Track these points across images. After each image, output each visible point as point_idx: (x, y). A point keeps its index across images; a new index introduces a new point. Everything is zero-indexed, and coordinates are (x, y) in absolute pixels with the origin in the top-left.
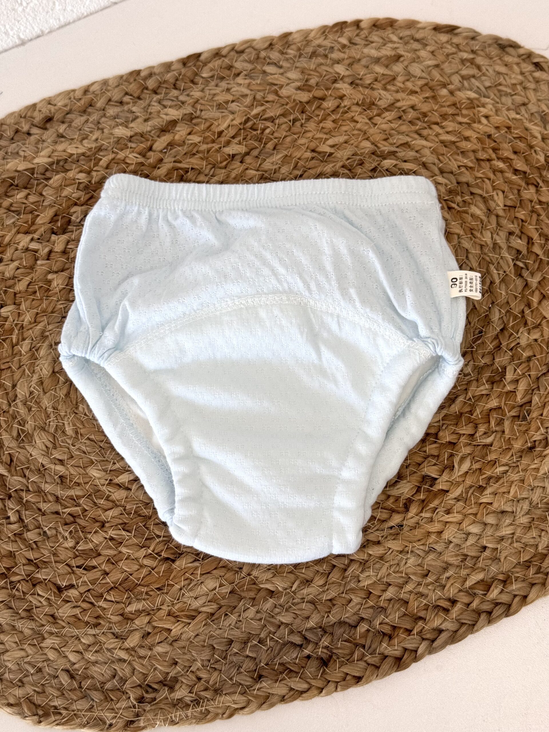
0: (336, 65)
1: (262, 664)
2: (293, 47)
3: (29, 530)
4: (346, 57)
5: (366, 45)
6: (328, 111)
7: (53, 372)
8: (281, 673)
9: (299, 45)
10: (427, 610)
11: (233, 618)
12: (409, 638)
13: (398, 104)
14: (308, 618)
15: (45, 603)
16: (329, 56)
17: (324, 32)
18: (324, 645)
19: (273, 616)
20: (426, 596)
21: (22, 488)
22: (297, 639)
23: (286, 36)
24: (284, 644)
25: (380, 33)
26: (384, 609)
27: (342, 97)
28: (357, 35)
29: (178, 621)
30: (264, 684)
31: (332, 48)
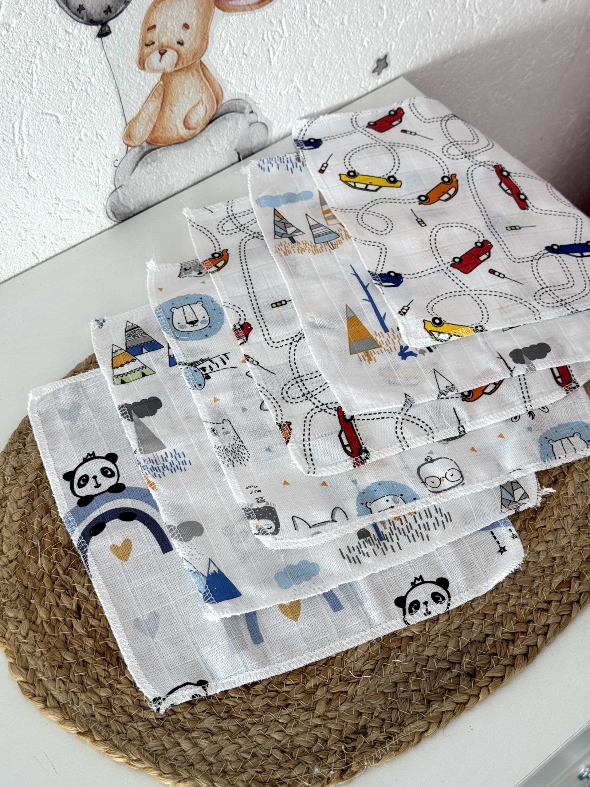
1: (427, 692)
8: (444, 694)
10: (532, 613)
11: (390, 666)
12: (527, 637)
14: (446, 646)
15: (239, 701)
18: (466, 662)
19: (419, 655)
22: (444, 665)
24: (437, 672)
26: (501, 623)
30: (435, 706)
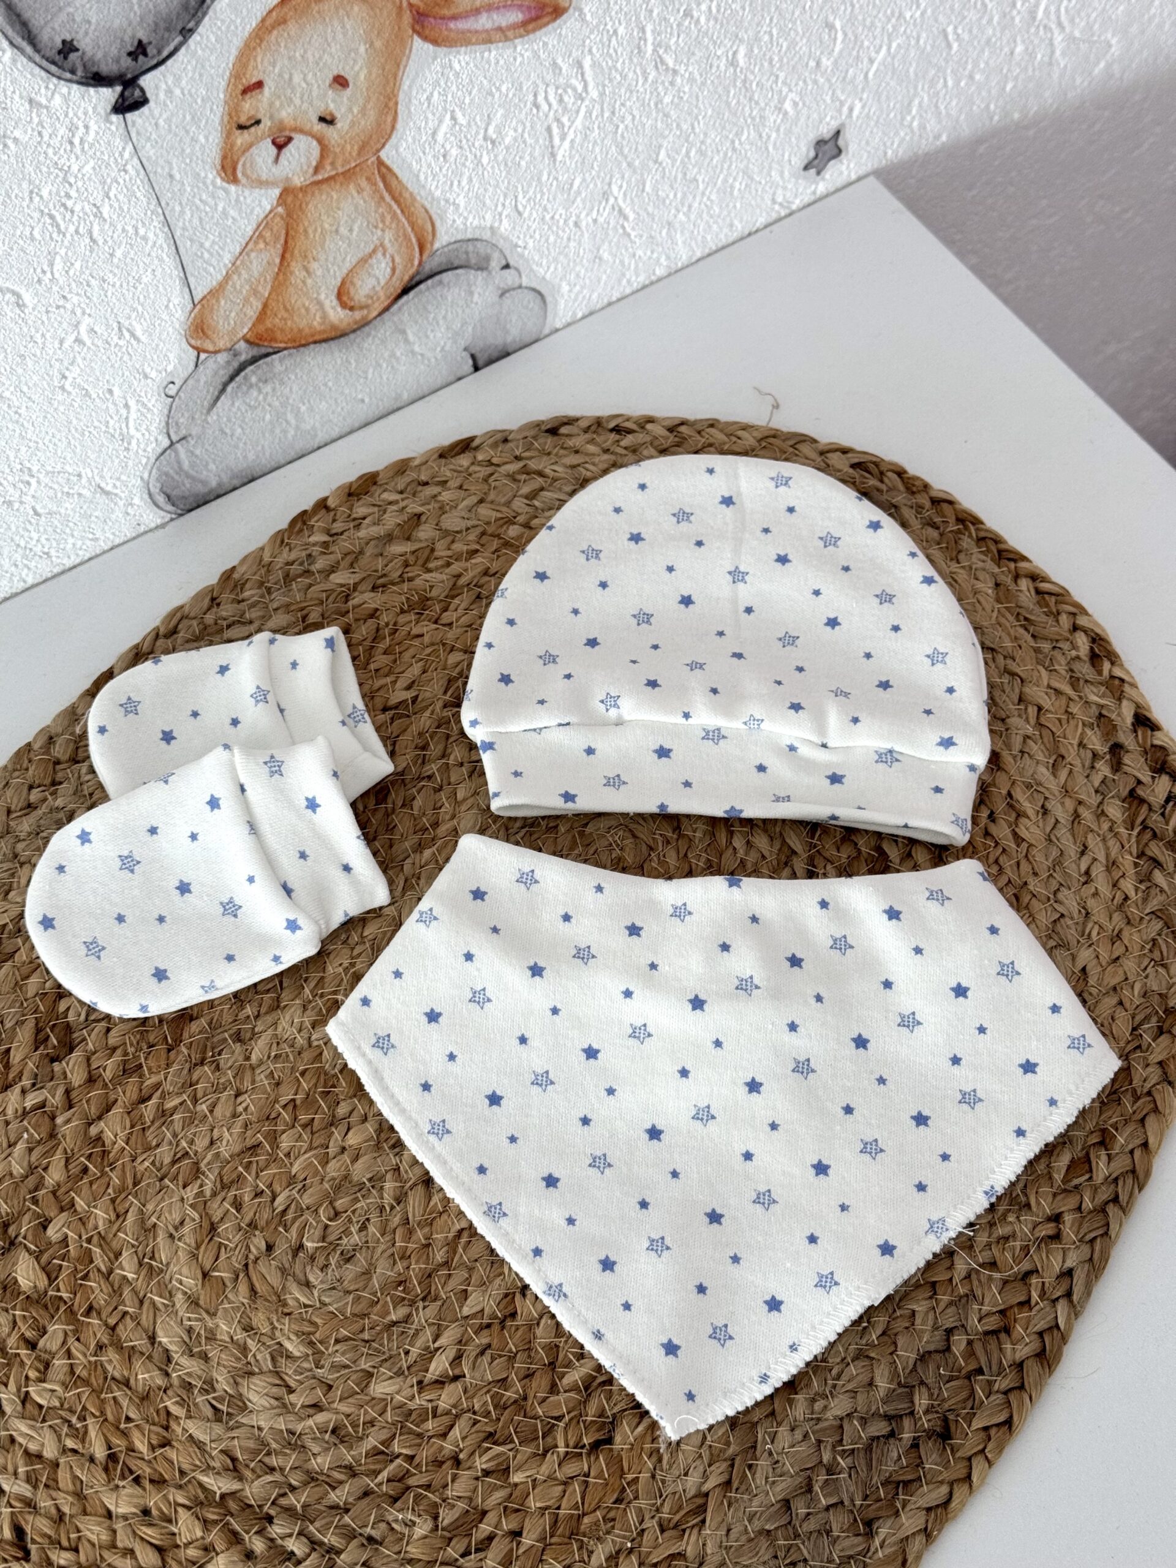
0: (332, 576)
1: (858, 1503)
2: (248, 586)
3: (339, 1553)
4: (340, 556)
5: (358, 527)
6: (367, 643)
7: (205, 1275)
8: (895, 1497)
9: (257, 577)
10: (1029, 1253)
11: (763, 1463)
12: (1033, 1312)
13: (462, 581)
14: (871, 1384)
16: (313, 568)
17: (282, 541)
18: (924, 1407)
19: (819, 1419)
20: (1013, 1235)
21: (282, 1491)
22: (879, 1428)
23: (227, 576)
24: (868, 1449)
25: (367, 499)
26: (970, 1296)
27: (374, 614)
28: (334, 521)
29: (684, 1531)
30: (884, 1531)
31: (310, 555)
